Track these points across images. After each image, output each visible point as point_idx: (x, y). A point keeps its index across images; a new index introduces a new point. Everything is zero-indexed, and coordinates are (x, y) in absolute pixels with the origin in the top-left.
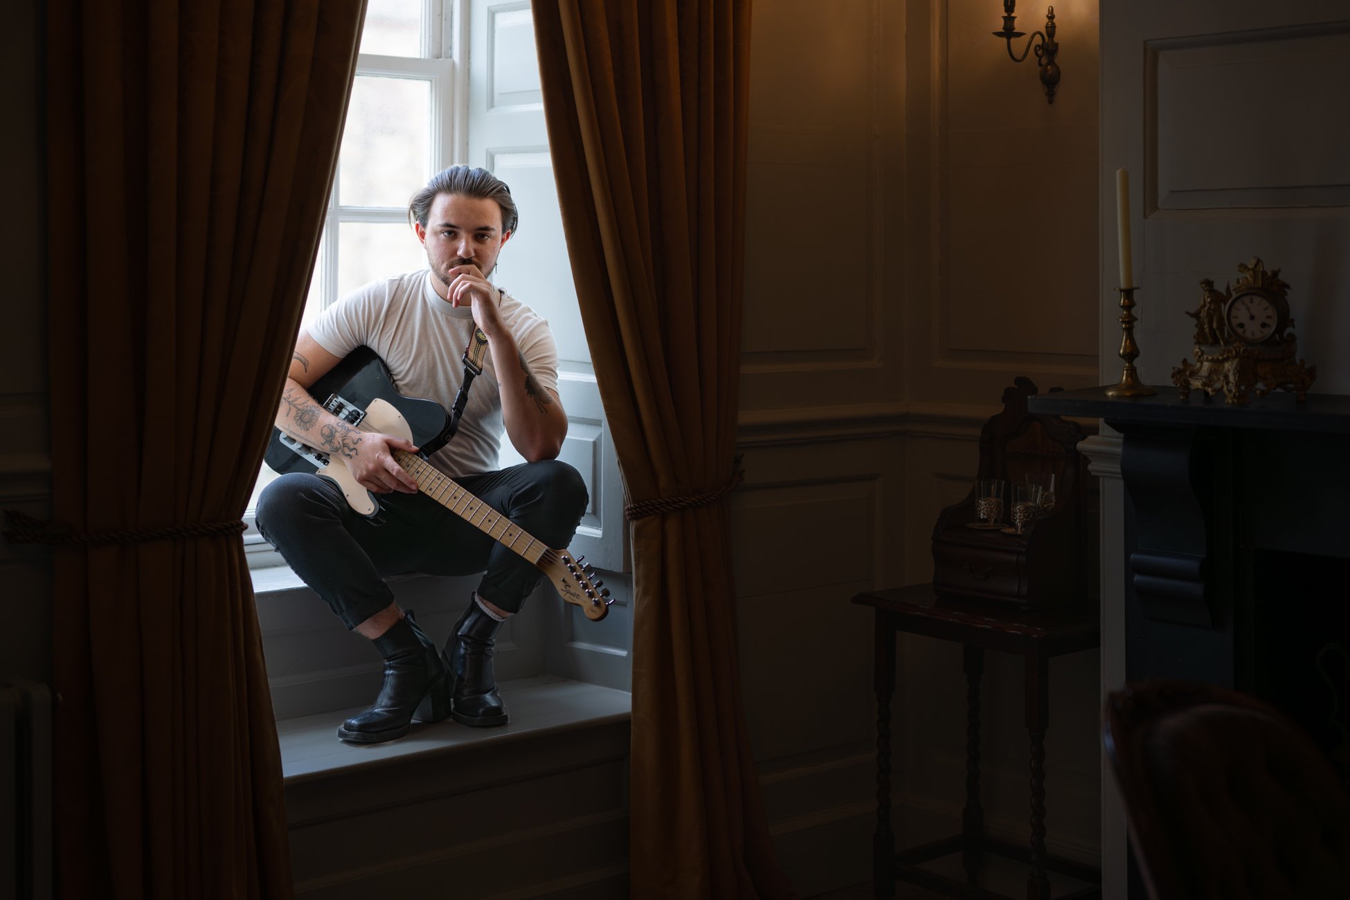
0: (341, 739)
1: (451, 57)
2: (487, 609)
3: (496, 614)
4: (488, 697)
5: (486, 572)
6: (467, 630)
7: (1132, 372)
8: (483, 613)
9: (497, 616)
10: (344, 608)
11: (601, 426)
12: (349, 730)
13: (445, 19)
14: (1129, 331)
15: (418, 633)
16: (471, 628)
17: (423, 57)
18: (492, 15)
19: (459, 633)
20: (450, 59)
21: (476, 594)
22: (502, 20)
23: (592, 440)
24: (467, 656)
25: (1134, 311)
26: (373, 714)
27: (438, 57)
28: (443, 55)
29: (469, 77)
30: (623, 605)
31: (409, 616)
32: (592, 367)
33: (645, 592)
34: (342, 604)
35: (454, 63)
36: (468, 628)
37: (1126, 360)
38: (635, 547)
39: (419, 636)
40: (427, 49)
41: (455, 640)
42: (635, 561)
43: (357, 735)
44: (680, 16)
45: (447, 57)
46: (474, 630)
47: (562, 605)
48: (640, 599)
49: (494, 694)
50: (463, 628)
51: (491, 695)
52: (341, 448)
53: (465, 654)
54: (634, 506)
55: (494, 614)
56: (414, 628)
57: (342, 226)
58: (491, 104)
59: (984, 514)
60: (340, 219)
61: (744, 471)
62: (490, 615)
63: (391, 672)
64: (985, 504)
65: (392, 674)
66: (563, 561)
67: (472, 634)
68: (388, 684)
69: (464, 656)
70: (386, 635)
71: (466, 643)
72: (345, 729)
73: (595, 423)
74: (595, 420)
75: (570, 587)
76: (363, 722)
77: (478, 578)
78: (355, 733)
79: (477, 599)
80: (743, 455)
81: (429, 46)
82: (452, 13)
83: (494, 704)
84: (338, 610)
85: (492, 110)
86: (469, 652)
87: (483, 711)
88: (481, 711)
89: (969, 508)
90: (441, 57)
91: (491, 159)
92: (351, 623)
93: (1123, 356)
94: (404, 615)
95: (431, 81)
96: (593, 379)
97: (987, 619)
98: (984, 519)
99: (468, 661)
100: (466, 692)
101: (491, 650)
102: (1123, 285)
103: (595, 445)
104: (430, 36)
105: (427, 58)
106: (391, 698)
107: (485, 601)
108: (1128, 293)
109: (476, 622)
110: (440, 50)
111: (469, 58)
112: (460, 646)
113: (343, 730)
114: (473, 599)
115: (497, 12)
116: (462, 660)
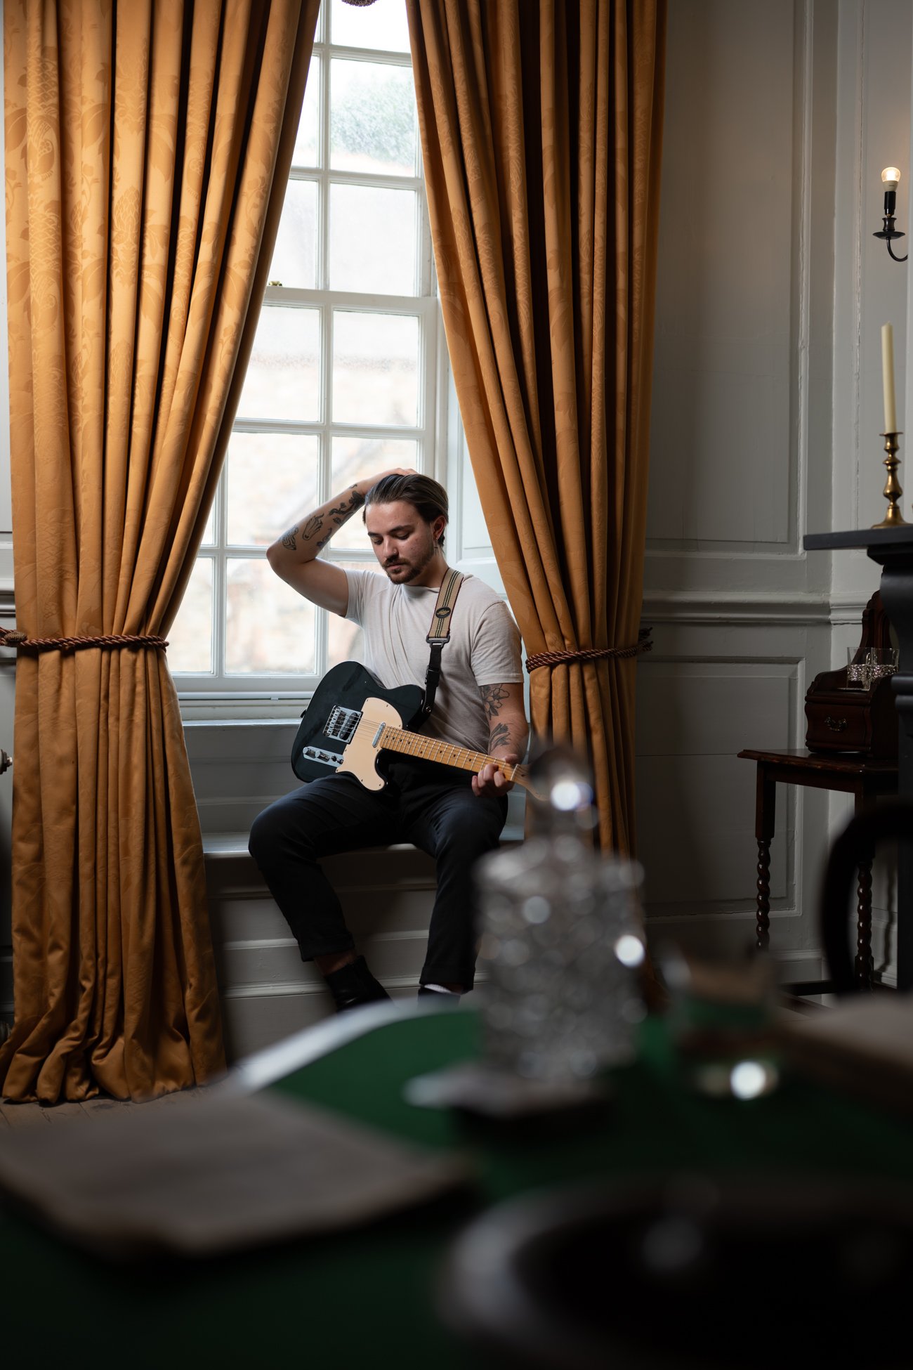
1: (436, 295)
7: (896, 510)
14: (893, 472)
20: (435, 297)
25: (897, 455)
35: (437, 300)
37: (890, 499)
40: (418, 290)
59: (854, 677)
81: (420, 287)
93: (887, 496)
95: (419, 318)
102: (888, 431)
104: (420, 279)
105: (418, 296)
108: (892, 437)
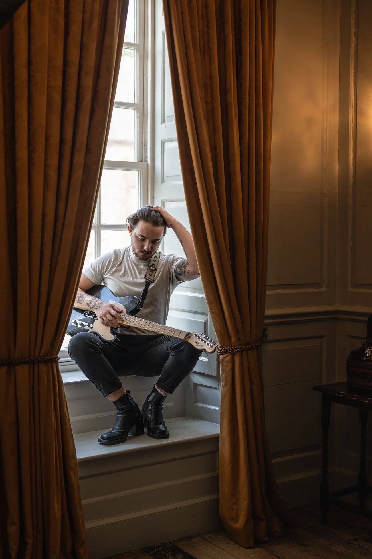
0: (100, 443)
1: (147, 161)
2: (160, 391)
3: (164, 393)
4: (161, 426)
5: (160, 376)
6: (152, 400)
8: (158, 393)
9: (164, 394)
10: (102, 388)
11: (208, 315)
12: (103, 439)
13: (144, 145)
15: (131, 400)
16: (153, 398)
17: (135, 161)
18: (163, 143)
19: (149, 400)
20: (146, 162)
21: (156, 385)
22: (167, 145)
23: (204, 321)
24: (152, 410)
26: (112, 433)
27: (141, 161)
28: (143, 161)
29: (154, 170)
30: (217, 389)
31: (128, 393)
32: (204, 291)
33: (226, 385)
34: (101, 386)
35: (148, 164)
36: (152, 398)
38: (221, 366)
39: (131, 401)
40: (137, 158)
41: (147, 403)
42: (222, 372)
43: (106, 441)
44: (241, 144)
45: (145, 162)
46: (155, 399)
47: (192, 385)
48: (223, 388)
49: (164, 425)
50: (150, 398)
51: (162, 425)
52: (94, 307)
53: (151, 408)
54: (221, 349)
55: (163, 393)
56: (130, 398)
57: (102, 232)
58: (163, 181)
59: (368, 354)
60: (101, 229)
61: (267, 334)
62: (161, 393)
63: (120, 415)
64: (369, 350)
65: (120, 416)
66: (195, 335)
67: (154, 401)
68: (119, 421)
69: (151, 410)
70: (119, 400)
71: (151, 404)
72: (101, 439)
73: (206, 314)
74: (206, 313)
75: (199, 344)
76: (108, 436)
77: (157, 378)
78: (105, 440)
79: (156, 387)
80: (267, 328)
81: (138, 157)
82: (147, 143)
83: (163, 429)
84: (99, 389)
85: (163, 183)
86: (153, 408)
87: (159, 432)
88: (158, 432)
89: (362, 351)
90: (143, 162)
91: (163, 203)
92: (105, 394)
94: (126, 392)
95: (138, 171)
96: (204, 296)
97: (369, 399)
98: (368, 356)
99: (152, 412)
100: (152, 423)
101: (162, 407)
103: (206, 323)
104: (138, 153)
105: (137, 162)
106: (120, 426)
107: (159, 388)
109: (155, 396)
110: (142, 159)
111: (154, 162)
112: (149, 406)
113: (100, 439)
114: (154, 387)
115: (165, 142)
116: (150, 411)
